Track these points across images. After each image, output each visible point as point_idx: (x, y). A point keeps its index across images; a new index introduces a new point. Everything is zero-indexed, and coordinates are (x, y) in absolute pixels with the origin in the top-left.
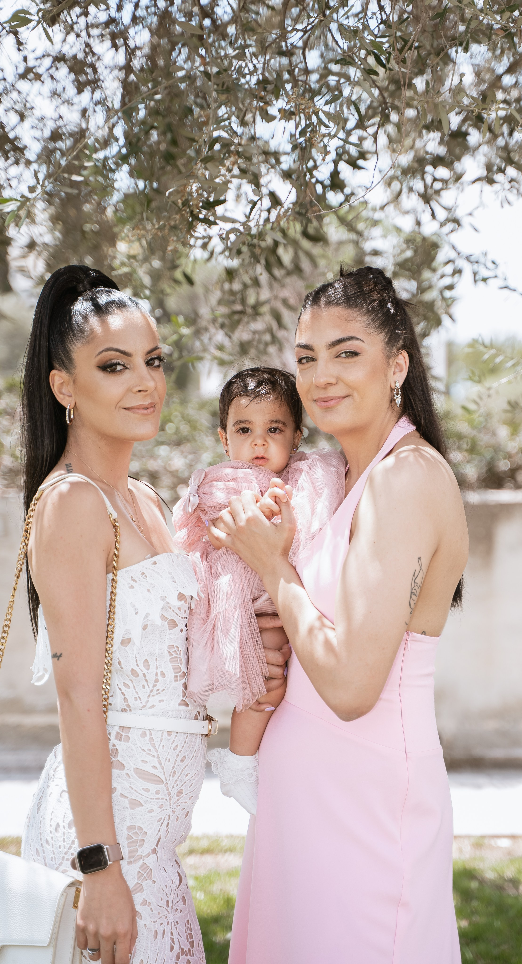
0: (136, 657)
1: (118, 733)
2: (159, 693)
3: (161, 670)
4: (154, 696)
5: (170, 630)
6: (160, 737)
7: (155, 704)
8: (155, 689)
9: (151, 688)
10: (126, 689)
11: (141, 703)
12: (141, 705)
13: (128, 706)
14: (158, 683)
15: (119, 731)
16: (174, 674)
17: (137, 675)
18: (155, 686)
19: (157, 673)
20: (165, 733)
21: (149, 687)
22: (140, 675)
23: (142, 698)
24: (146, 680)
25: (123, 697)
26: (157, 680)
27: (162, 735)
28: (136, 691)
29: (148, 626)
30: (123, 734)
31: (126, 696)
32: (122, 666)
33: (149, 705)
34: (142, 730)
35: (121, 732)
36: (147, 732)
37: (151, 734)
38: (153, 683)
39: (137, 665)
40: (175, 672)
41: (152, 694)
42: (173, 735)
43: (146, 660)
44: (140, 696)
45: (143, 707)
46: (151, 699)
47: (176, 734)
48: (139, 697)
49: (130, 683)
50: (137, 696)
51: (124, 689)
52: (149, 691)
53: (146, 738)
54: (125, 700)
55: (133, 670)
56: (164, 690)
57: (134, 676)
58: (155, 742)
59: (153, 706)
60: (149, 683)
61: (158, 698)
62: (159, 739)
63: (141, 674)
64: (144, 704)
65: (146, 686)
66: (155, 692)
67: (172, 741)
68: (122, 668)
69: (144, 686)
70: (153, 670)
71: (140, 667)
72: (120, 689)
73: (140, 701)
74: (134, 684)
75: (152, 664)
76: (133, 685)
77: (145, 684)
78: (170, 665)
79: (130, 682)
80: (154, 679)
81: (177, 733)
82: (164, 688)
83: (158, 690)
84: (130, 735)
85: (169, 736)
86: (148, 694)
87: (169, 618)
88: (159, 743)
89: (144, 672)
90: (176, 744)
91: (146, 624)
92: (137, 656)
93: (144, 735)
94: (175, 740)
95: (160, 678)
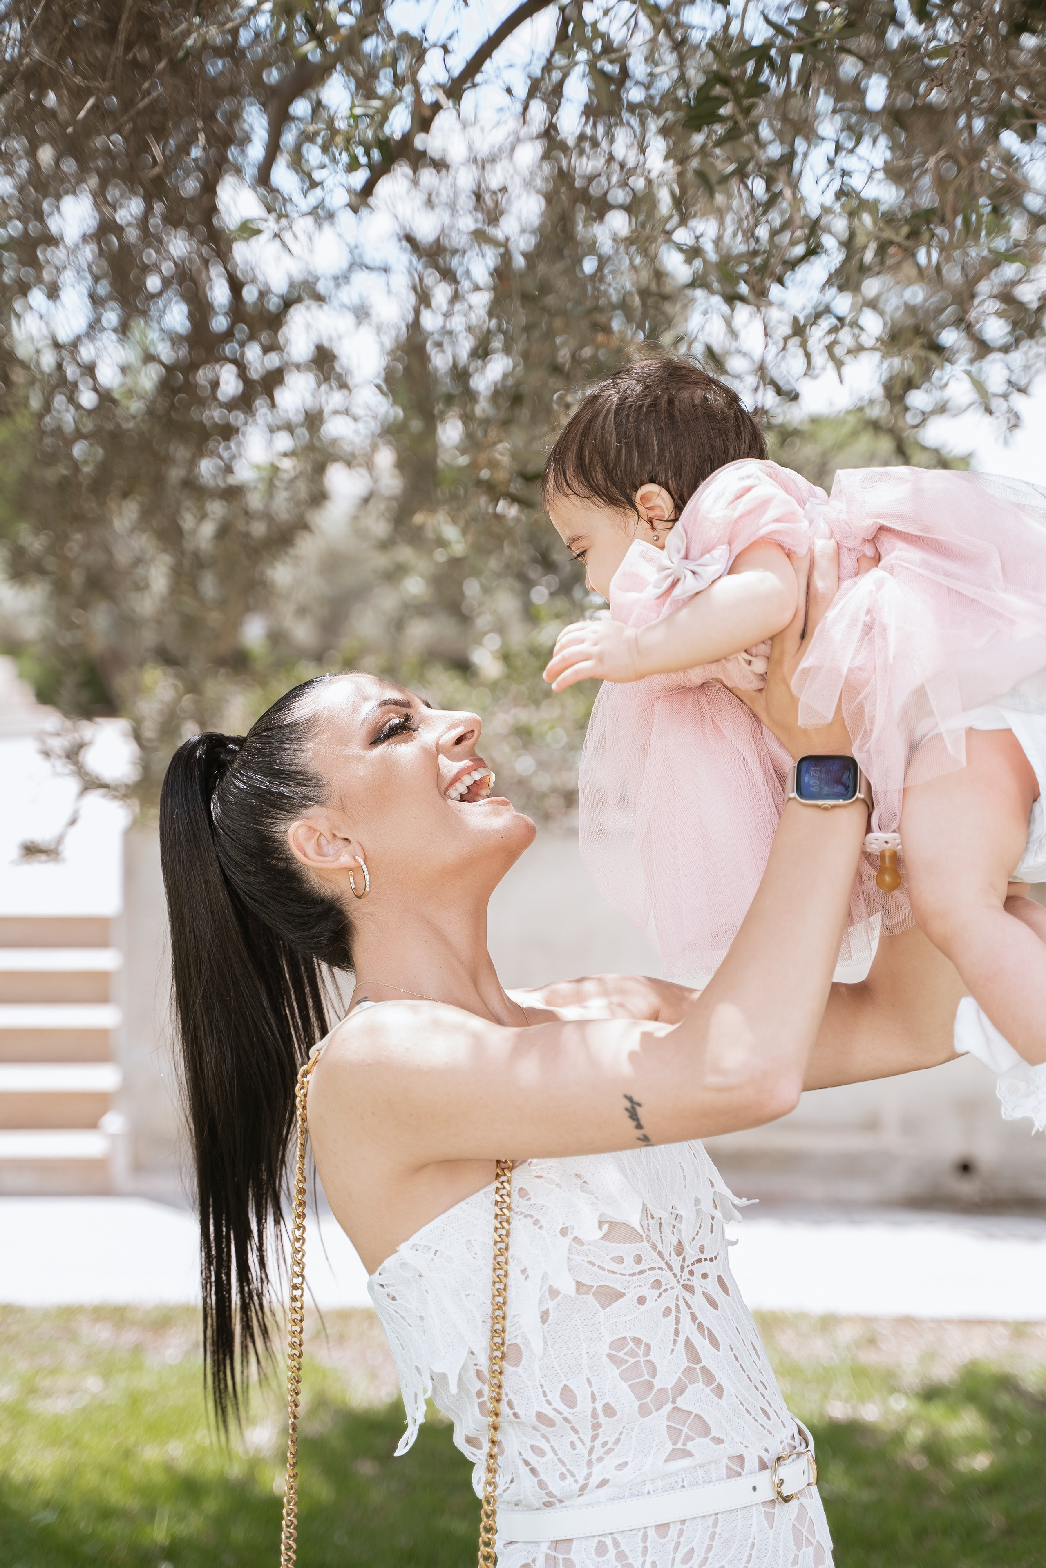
0: (542, 1386)
1: (547, 1555)
2: (611, 1450)
3: (604, 1402)
4: (600, 1459)
5: (604, 1308)
6: (641, 1545)
7: (607, 1477)
8: (598, 1443)
9: (588, 1445)
10: (539, 1459)
11: (576, 1481)
12: (577, 1487)
13: (550, 1494)
14: (600, 1431)
15: (549, 1552)
16: (637, 1404)
17: (551, 1423)
18: (594, 1438)
19: (594, 1411)
20: (651, 1533)
21: (584, 1444)
22: (557, 1422)
23: (575, 1472)
24: (576, 1431)
25: (536, 1480)
26: (596, 1426)
27: (645, 1538)
28: (560, 1460)
29: (551, 1311)
30: (560, 1557)
31: (543, 1476)
32: (517, 1410)
33: (595, 1480)
34: (597, 1539)
35: (554, 1554)
36: (608, 1541)
37: (617, 1544)
38: (590, 1433)
39: (549, 1402)
40: (638, 1399)
41: (594, 1457)
42: (673, 1531)
43: (565, 1387)
44: (571, 1468)
45: (583, 1488)
46: (597, 1468)
47: (679, 1526)
48: (568, 1470)
49: (543, 1444)
50: (564, 1470)
51: (534, 1460)
52: (586, 1453)
53: (608, 1556)
54: (542, 1485)
55: (540, 1416)
56: (618, 1440)
57: (547, 1426)
58: (631, 1560)
59: (604, 1483)
60: (581, 1435)
61: (611, 1461)
62: (640, 1550)
63: (558, 1419)
64: (581, 1482)
65: (578, 1444)
66: (599, 1451)
67: (673, 1545)
68: (516, 1415)
69: (572, 1443)
70: (584, 1405)
71: (555, 1405)
72: (527, 1463)
73: (572, 1479)
74: (552, 1443)
75: (582, 1393)
76: (552, 1446)
77: (574, 1438)
78: (625, 1386)
79: (543, 1440)
80: (590, 1424)
81: (683, 1522)
82: (617, 1436)
83: (605, 1444)
84: (572, 1556)
85: (663, 1536)
86: (586, 1458)
87: (596, 1285)
88: (641, 1559)
89: (566, 1414)
90: (687, 1548)
91: (544, 1309)
92: (543, 1382)
93: (601, 1550)
94: (682, 1540)
95: (602, 1419)
